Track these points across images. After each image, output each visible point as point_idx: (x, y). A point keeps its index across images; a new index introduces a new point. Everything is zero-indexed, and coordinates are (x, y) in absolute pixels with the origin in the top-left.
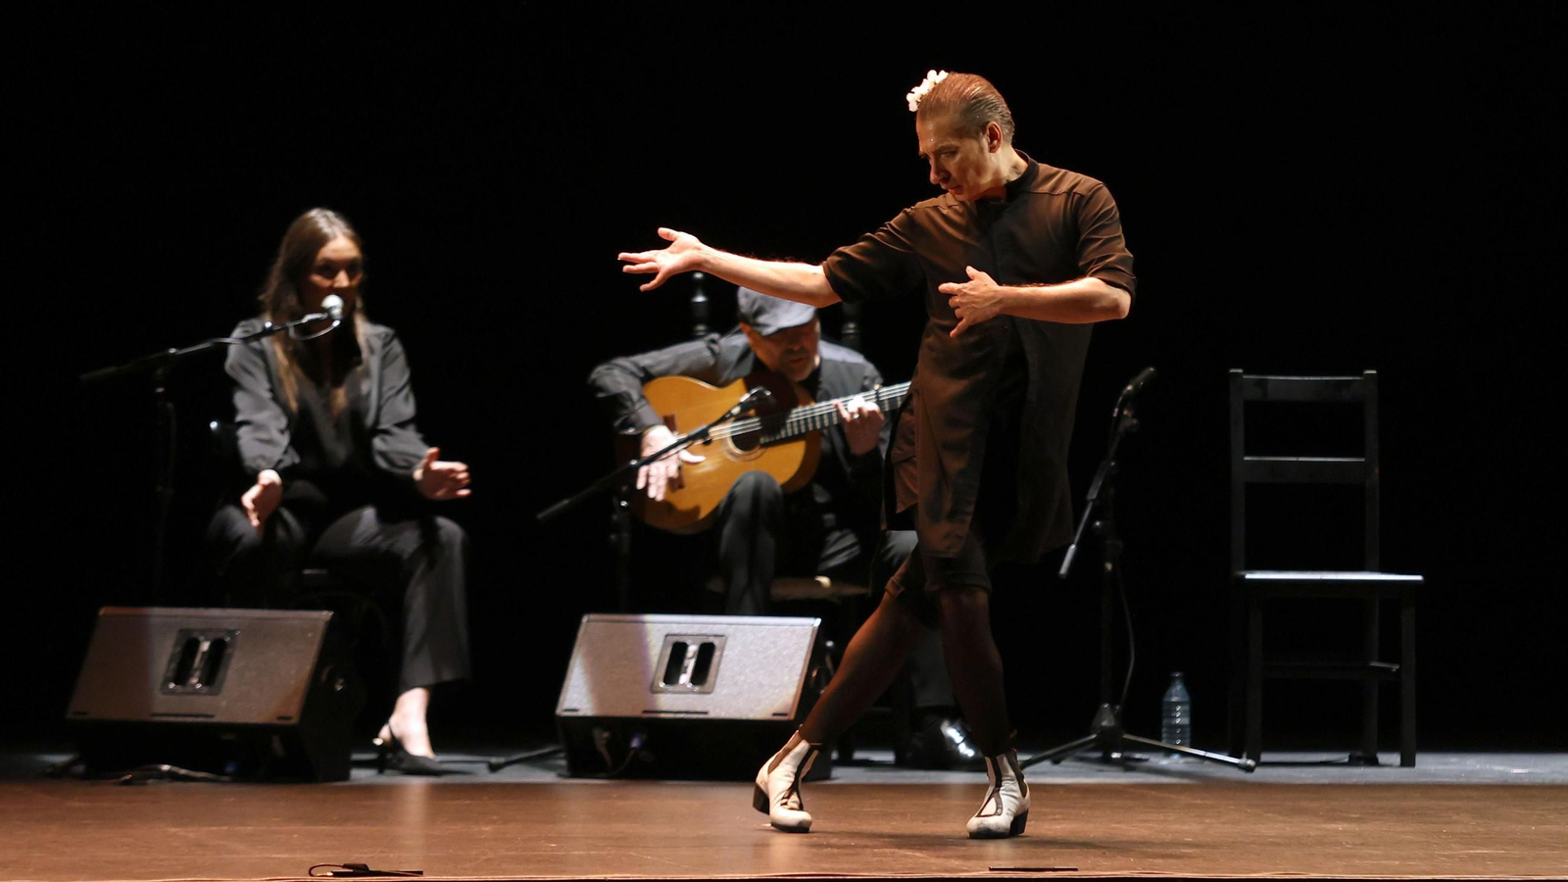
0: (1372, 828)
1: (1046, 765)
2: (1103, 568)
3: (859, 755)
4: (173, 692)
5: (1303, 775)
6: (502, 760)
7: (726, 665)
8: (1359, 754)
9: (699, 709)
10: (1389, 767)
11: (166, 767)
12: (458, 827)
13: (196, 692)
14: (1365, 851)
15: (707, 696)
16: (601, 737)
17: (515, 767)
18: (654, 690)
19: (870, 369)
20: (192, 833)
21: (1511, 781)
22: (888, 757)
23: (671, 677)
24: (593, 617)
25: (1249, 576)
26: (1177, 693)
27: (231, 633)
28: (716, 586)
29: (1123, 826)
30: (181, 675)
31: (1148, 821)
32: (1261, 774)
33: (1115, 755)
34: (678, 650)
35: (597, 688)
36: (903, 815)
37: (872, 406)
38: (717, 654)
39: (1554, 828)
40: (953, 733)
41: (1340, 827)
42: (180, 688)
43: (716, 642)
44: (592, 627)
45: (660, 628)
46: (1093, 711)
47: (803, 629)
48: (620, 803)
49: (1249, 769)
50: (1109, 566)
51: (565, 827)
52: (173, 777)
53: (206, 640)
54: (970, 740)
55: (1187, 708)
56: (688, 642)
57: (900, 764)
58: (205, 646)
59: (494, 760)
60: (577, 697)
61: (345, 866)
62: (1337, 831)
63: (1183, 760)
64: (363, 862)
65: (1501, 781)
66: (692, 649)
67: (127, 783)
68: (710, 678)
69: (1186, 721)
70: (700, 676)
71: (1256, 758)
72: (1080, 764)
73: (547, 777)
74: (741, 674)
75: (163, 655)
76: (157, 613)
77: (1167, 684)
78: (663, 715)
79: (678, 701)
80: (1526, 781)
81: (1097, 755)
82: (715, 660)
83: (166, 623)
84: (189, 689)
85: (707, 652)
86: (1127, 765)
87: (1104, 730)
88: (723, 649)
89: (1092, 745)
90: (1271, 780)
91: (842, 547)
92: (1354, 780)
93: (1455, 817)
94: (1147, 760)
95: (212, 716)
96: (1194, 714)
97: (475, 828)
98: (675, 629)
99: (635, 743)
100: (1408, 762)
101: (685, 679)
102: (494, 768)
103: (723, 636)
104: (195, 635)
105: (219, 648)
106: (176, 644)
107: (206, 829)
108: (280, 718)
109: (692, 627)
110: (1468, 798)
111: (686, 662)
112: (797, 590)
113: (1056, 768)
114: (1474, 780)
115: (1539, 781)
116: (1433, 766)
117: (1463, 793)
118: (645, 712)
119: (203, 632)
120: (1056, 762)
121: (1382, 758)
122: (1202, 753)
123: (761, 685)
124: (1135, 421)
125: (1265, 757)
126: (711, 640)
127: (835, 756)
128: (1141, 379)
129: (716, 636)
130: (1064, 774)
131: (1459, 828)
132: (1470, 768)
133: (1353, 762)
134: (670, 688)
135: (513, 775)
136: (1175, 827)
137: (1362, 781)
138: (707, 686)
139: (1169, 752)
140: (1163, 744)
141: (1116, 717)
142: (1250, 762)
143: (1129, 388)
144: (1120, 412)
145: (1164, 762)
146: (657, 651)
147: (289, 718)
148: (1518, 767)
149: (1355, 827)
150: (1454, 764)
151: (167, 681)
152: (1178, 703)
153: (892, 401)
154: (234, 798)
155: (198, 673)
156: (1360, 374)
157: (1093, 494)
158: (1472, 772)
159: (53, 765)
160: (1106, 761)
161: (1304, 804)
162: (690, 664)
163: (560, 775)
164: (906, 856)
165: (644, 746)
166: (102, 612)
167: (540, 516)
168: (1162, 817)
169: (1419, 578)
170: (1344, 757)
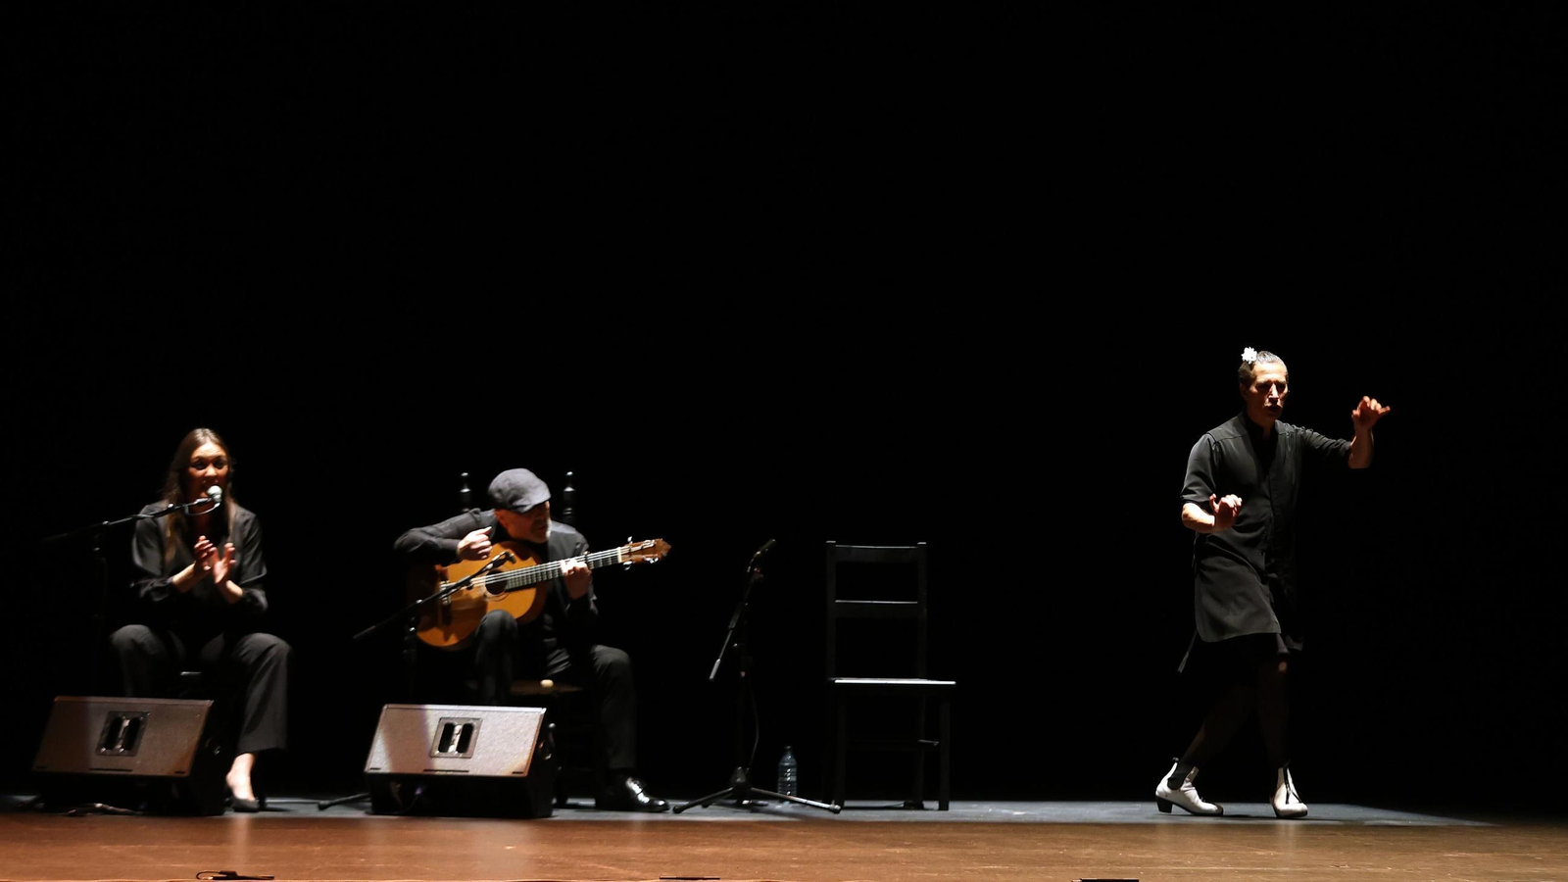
0: (917, 851)
1: (698, 808)
2: (740, 675)
3: (570, 801)
4: (104, 754)
5: (873, 815)
6: (327, 802)
7: (481, 740)
8: (911, 801)
9: (462, 769)
10: (931, 811)
11: (99, 805)
12: (298, 848)
13: (119, 755)
14: (915, 867)
15: (468, 760)
16: (395, 787)
17: (337, 807)
18: (432, 756)
19: (580, 538)
20: (118, 849)
21: (1013, 820)
22: (591, 802)
23: (444, 746)
24: (390, 706)
25: (837, 681)
26: (788, 759)
27: (144, 714)
28: (473, 685)
29: (751, 850)
30: (110, 742)
31: (768, 846)
32: (844, 815)
33: (745, 802)
34: (449, 729)
35: (393, 753)
36: (601, 841)
37: (583, 565)
38: (475, 731)
39: (1042, 852)
40: (635, 788)
41: (898, 850)
42: (109, 751)
43: (475, 723)
44: (389, 712)
45: (436, 714)
46: (732, 772)
47: (534, 715)
48: (407, 832)
49: (836, 812)
50: (743, 674)
51: (371, 848)
52: (102, 811)
53: (127, 719)
54: (646, 792)
55: (795, 770)
56: (456, 723)
57: (598, 807)
58: (126, 723)
59: (322, 802)
60: (379, 760)
61: (221, 873)
62: (895, 853)
63: (791, 805)
64: (233, 870)
65: (1006, 819)
66: (458, 728)
67: (72, 815)
68: (470, 748)
69: (794, 779)
70: (463, 747)
71: (841, 805)
72: (721, 808)
73: (358, 814)
74: (491, 745)
75: (97, 729)
76: (94, 701)
77: (783, 753)
78: (437, 773)
79: (448, 763)
80: (1023, 820)
81: (734, 801)
82: (474, 736)
83: (100, 708)
84: (116, 753)
85: (468, 730)
86: (753, 809)
87: (739, 784)
88: (479, 728)
89: (731, 794)
90: (851, 819)
91: (560, 660)
92: (907, 819)
93: (975, 844)
94: (767, 805)
95: (130, 771)
96: (799, 774)
97: (309, 848)
98: (447, 714)
99: (418, 792)
100: (944, 807)
101: (453, 748)
102: (322, 808)
103: (478, 719)
104: (120, 715)
105: (136, 726)
106: (106, 723)
107: (126, 847)
108: (177, 772)
109: (458, 713)
110: (983, 831)
111: (454, 737)
112: (528, 689)
113: (705, 810)
114: (989, 820)
115: (1032, 820)
116: (960, 810)
117: (980, 828)
118: (425, 770)
119: (126, 714)
120: (705, 806)
121: (927, 804)
122: (804, 801)
123: (505, 753)
124: (762, 576)
125: (847, 804)
126: (470, 722)
127: (554, 801)
128: (766, 547)
129: (474, 719)
130: (711, 815)
131: (979, 852)
132: (985, 811)
133: (907, 807)
134: (443, 754)
135: (335, 813)
136: (785, 850)
137: (913, 819)
138: (468, 754)
139: (782, 800)
140: (778, 794)
141: (747, 776)
142: (837, 807)
143: (758, 553)
144: (752, 570)
145: (778, 807)
146: (433, 729)
147: (184, 773)
148: (1017, 810)
149: (908, 851)
150: (975, 808)
151: (100, 747)
152: (788, 767)
153: (596, 562)
154: (145, 826)
155: (121, 741)
156: (916, 545)
157: (733, 625)
158: (987, 814)
159: (22, 803)
160: (739, 806)
161: (874, 835)
162: (456, 738)
163: (367, 813)
164: (602, 869)
165: (424, 793)
166: (56, 700)
167: (355, 637)
168: (777, 844)
169: (953, 683)
170: (901, 804)
